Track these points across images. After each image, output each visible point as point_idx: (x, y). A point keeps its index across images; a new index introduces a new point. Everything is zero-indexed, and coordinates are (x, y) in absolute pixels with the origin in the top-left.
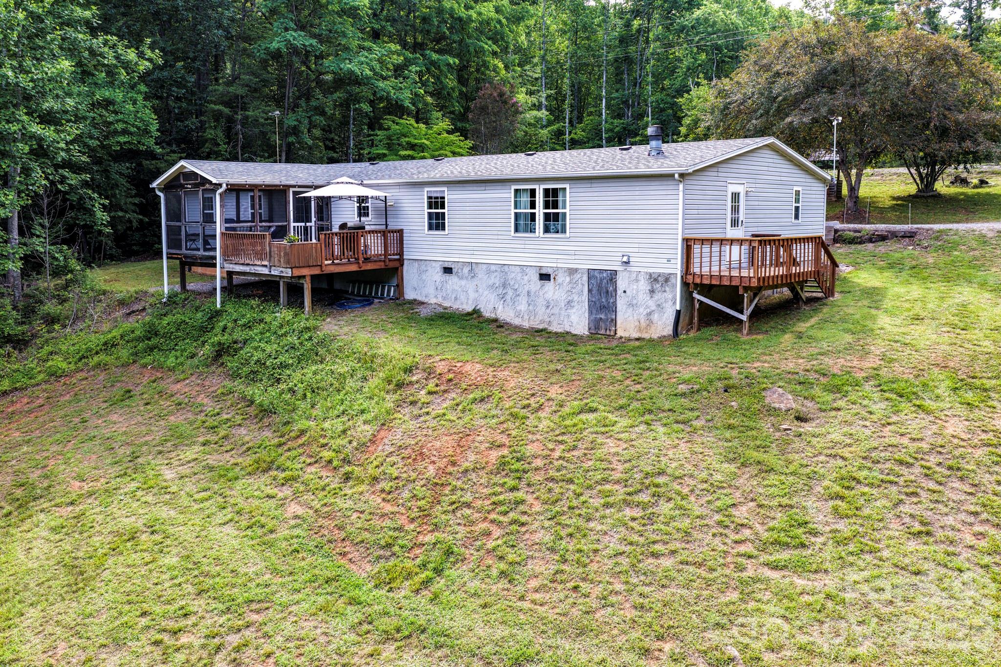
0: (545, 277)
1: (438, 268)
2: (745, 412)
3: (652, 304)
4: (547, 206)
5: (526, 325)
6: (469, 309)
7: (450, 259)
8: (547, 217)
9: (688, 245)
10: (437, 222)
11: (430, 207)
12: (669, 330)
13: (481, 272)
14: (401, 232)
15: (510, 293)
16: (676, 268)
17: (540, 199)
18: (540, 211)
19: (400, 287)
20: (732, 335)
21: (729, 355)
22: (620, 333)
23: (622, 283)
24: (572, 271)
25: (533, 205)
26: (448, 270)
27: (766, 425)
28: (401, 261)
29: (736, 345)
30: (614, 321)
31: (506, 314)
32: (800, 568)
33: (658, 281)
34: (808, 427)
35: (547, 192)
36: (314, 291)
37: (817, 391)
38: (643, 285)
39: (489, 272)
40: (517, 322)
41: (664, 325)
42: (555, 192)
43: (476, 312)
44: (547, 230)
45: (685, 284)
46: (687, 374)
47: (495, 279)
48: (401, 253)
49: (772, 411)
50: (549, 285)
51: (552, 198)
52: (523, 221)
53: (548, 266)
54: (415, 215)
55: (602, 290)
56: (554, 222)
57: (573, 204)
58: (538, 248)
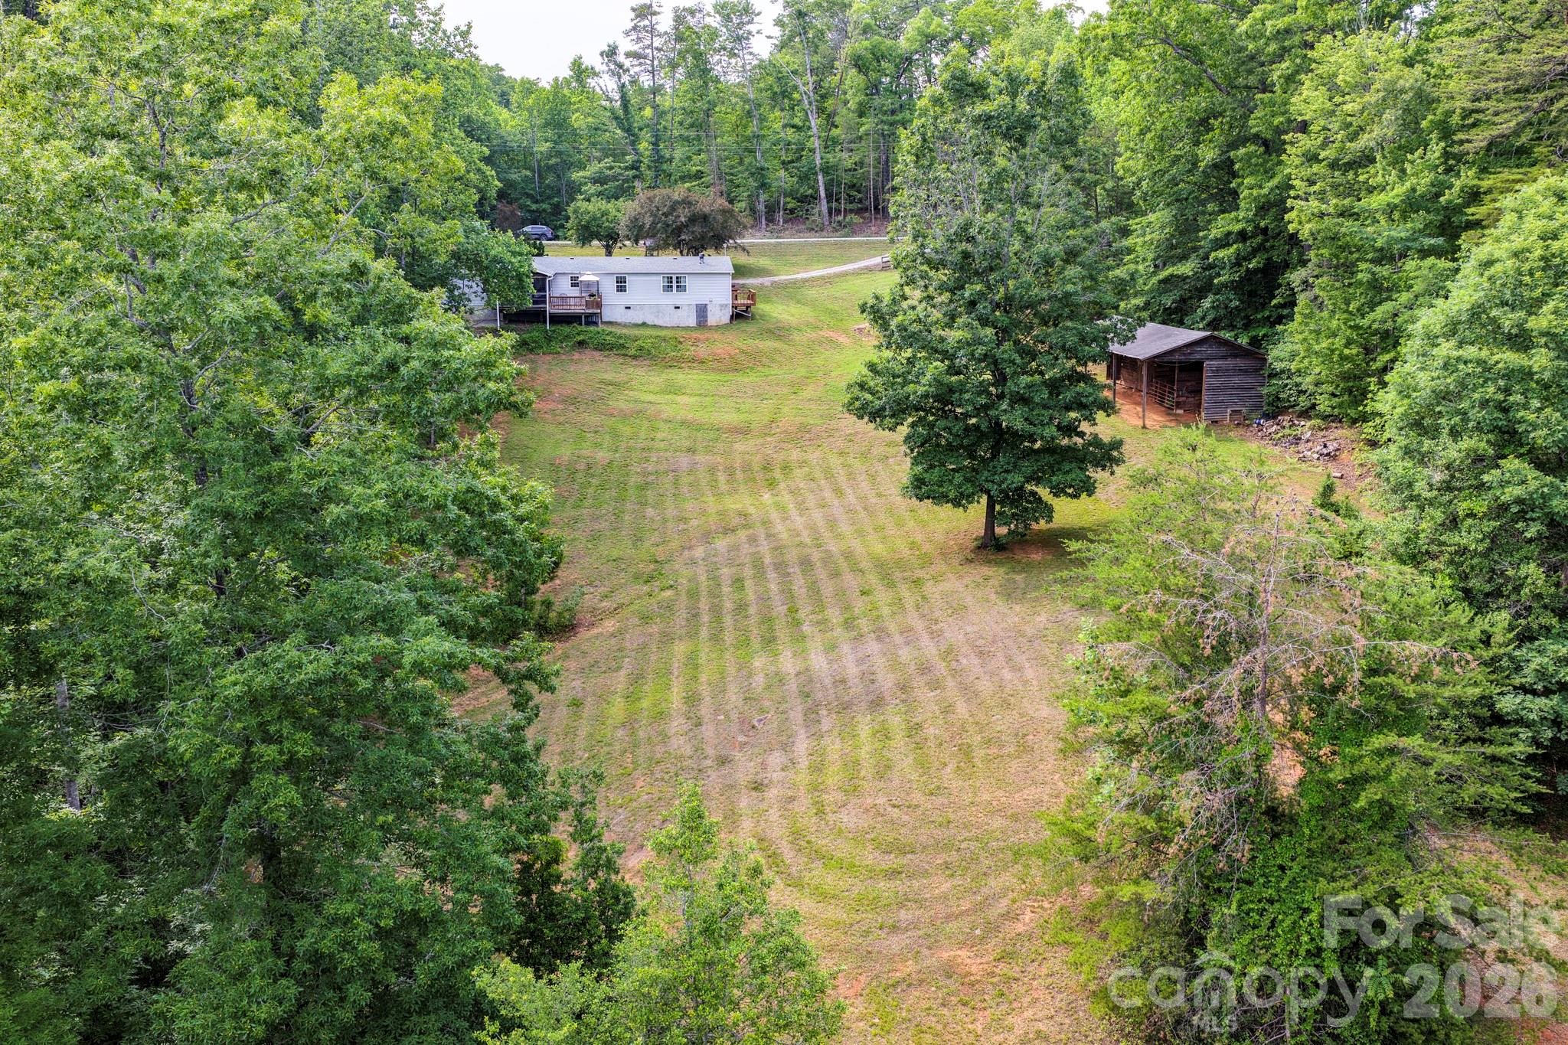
0: (677, 308)
1: (623, 307)
3: (721, 314)
4: (677, 282)
5: (669, 325)
6: (641, 322)
7: (629, 303)
8: (677, 286)
10: (621, 288)
11: (617, 282)
12: (728, 322)
13: (647, 308)
14: (600, 293)
15: (661, 314)
16: (730, 303)
17: (674, 280)
18: (674, 284)
19: (601, 317)
20: (747, 321)
22: (709, 324)
23: (709, 308)
24: (689, 305)
25: (671, 282)
26: (628, 308)
28: (601, 306)
30: (707, 320)
31: (659, 322)
33: (723, 307)
35: (677, 278)
38: (718, 308)
39: (651, 308)
40: (665, 325)
41: (726, 319)
42: (680, 278)
43: (644, 323)
44: (677, 291)
45: (733, 307)
47: (654, 310)
48: (601, 302)
50: (679, 311)
52: (668, 288)
53: (678, 304)
54: (608, 287)
55: (702, 311)
56: (681, 288)
57: (688, 282)
58: (675, 297)
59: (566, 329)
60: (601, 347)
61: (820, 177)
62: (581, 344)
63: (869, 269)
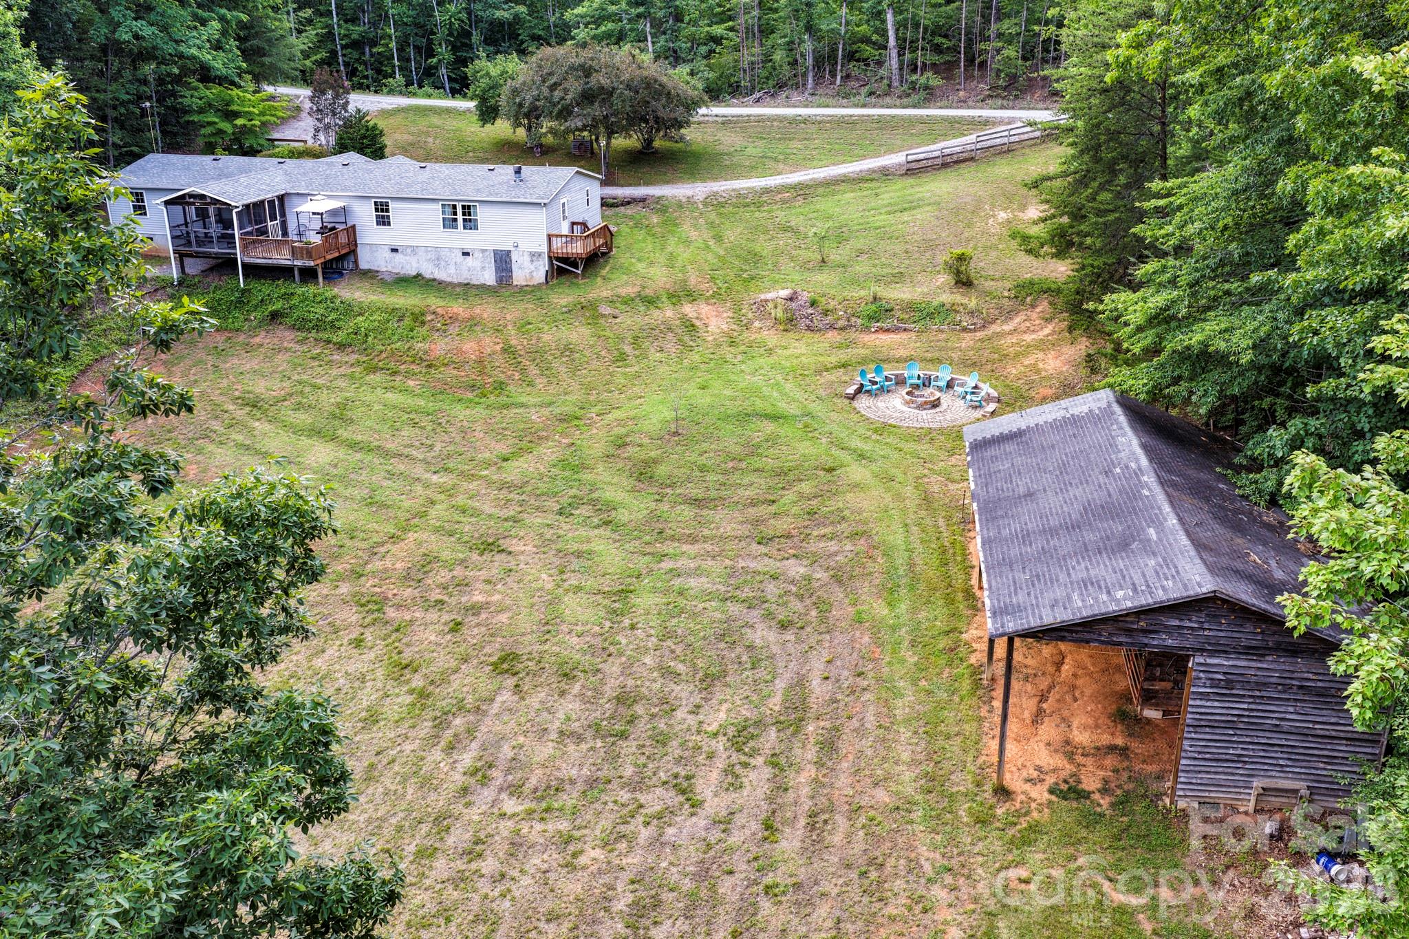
0: (466, 254)
1: (387, 249)
2: (594, 318)
3: (532, 267)
4: (464, 214)
5: (455, 281)
6: (414, 273)
7: (396, 243)
8: (465, 220)
9: (550, 237)
10: (383, 221)
11: (377, 210)
12: (543, 280)
13: (421, 252)
14: (354, 226)
15: (443, 263)
16: (545, 249)
17: (459, 210)
18: (460, 217)
19: (356, 262)
20: (574, 280)
21: (577, 292)
22: (515, 283)
23: (514, 257)
24: (483, 251)
25: (455, 213)
26: (395, 250)
27: (602, 321)
28: (356, 245)
29: (578, 285)
30: (511, 277)
31: (440, 275)
32: (626, 366)
33: (534, 256)
34: (618, 320)
35: (463, 207)
36: (324, 273)
37: (618, 305)
38: (527, 258)
39: (427, 252)
40: (449, 280)
41: (540, 276)
42: (469, 207)
43: (418, 276)
44: (465, 228)
45: (550, 257)
46: (564, 302)
47: (432, 256)
48: (355, 240)
49: (603, 316)
50: (469, 259)
51: (467, 210)
52: (450, 223)
53: (467, 247)
54: (364, 216)
55: (503, 261)
56: (470, 224)
57: (482, 215)
58: (460, 238)
59: (263, 289)
60: (302, 325)
61: (889, 17)
62: (274, 316)
63: (886, 174)
